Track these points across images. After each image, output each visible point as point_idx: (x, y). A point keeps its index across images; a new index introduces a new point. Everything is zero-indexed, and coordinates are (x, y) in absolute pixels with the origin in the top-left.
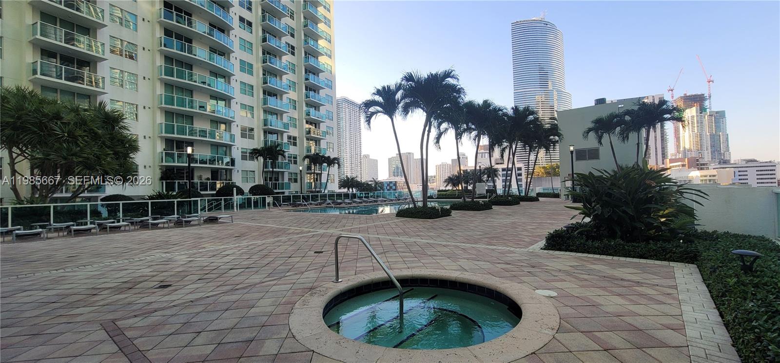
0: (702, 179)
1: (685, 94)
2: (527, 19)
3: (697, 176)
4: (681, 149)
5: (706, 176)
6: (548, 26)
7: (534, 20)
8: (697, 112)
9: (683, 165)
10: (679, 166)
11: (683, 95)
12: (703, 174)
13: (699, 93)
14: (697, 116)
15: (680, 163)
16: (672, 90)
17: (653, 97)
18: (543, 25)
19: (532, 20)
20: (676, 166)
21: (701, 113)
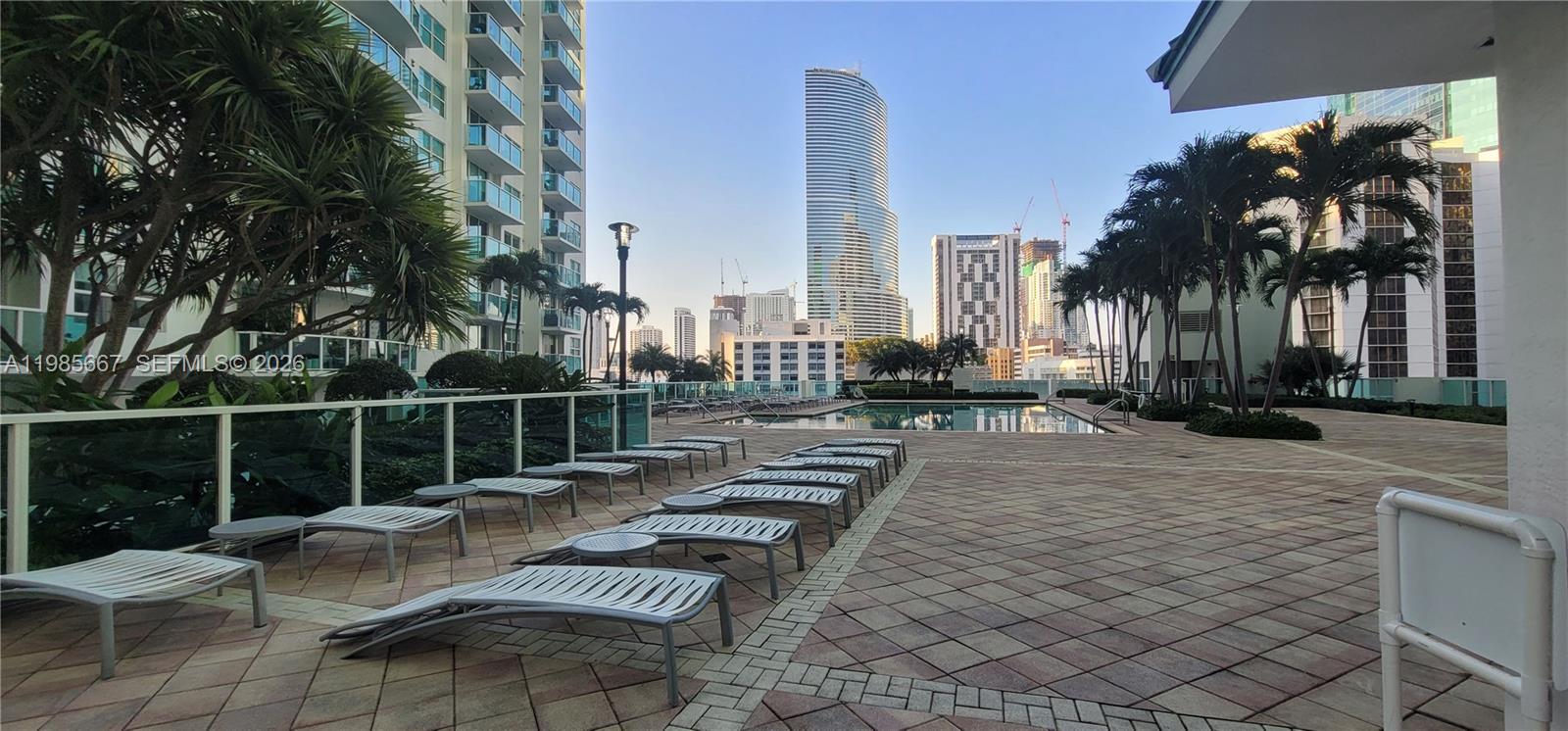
0: (1078, 372)
1: (1035, 239)
2: (833, 69)
3: (1071, 369)
4: (1030, 325)
5: (1083, 368)
6: (866, 88)
7: (845, 74)
8: (1051, 268)
9: (1048, 351)
10: (1041, 351)
11: (1032, 240)
12: (1080, 365)
13: (1053, 240)
14: (1051, 274)
15: (1043, 347)
16: (1019, 230)
17: (1006, 237)
18: (858, 85)
19: (841, 73)
20: (1037, 351)
21: (1056, 270)
